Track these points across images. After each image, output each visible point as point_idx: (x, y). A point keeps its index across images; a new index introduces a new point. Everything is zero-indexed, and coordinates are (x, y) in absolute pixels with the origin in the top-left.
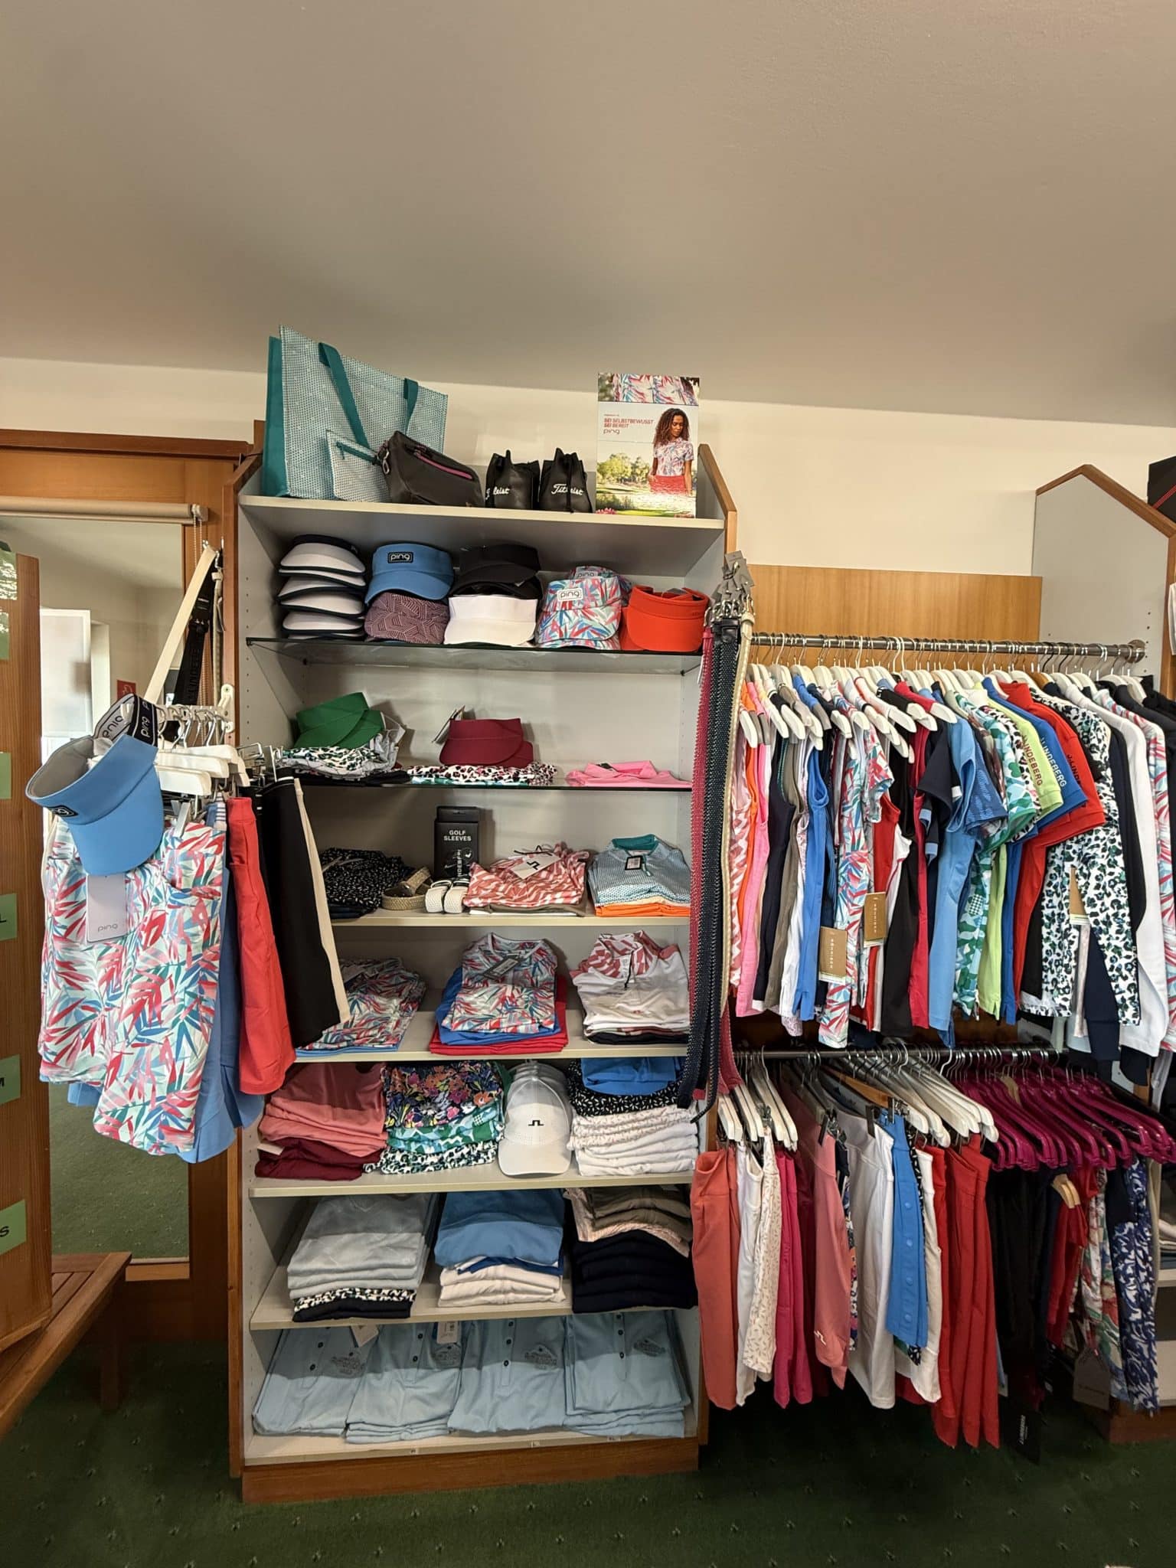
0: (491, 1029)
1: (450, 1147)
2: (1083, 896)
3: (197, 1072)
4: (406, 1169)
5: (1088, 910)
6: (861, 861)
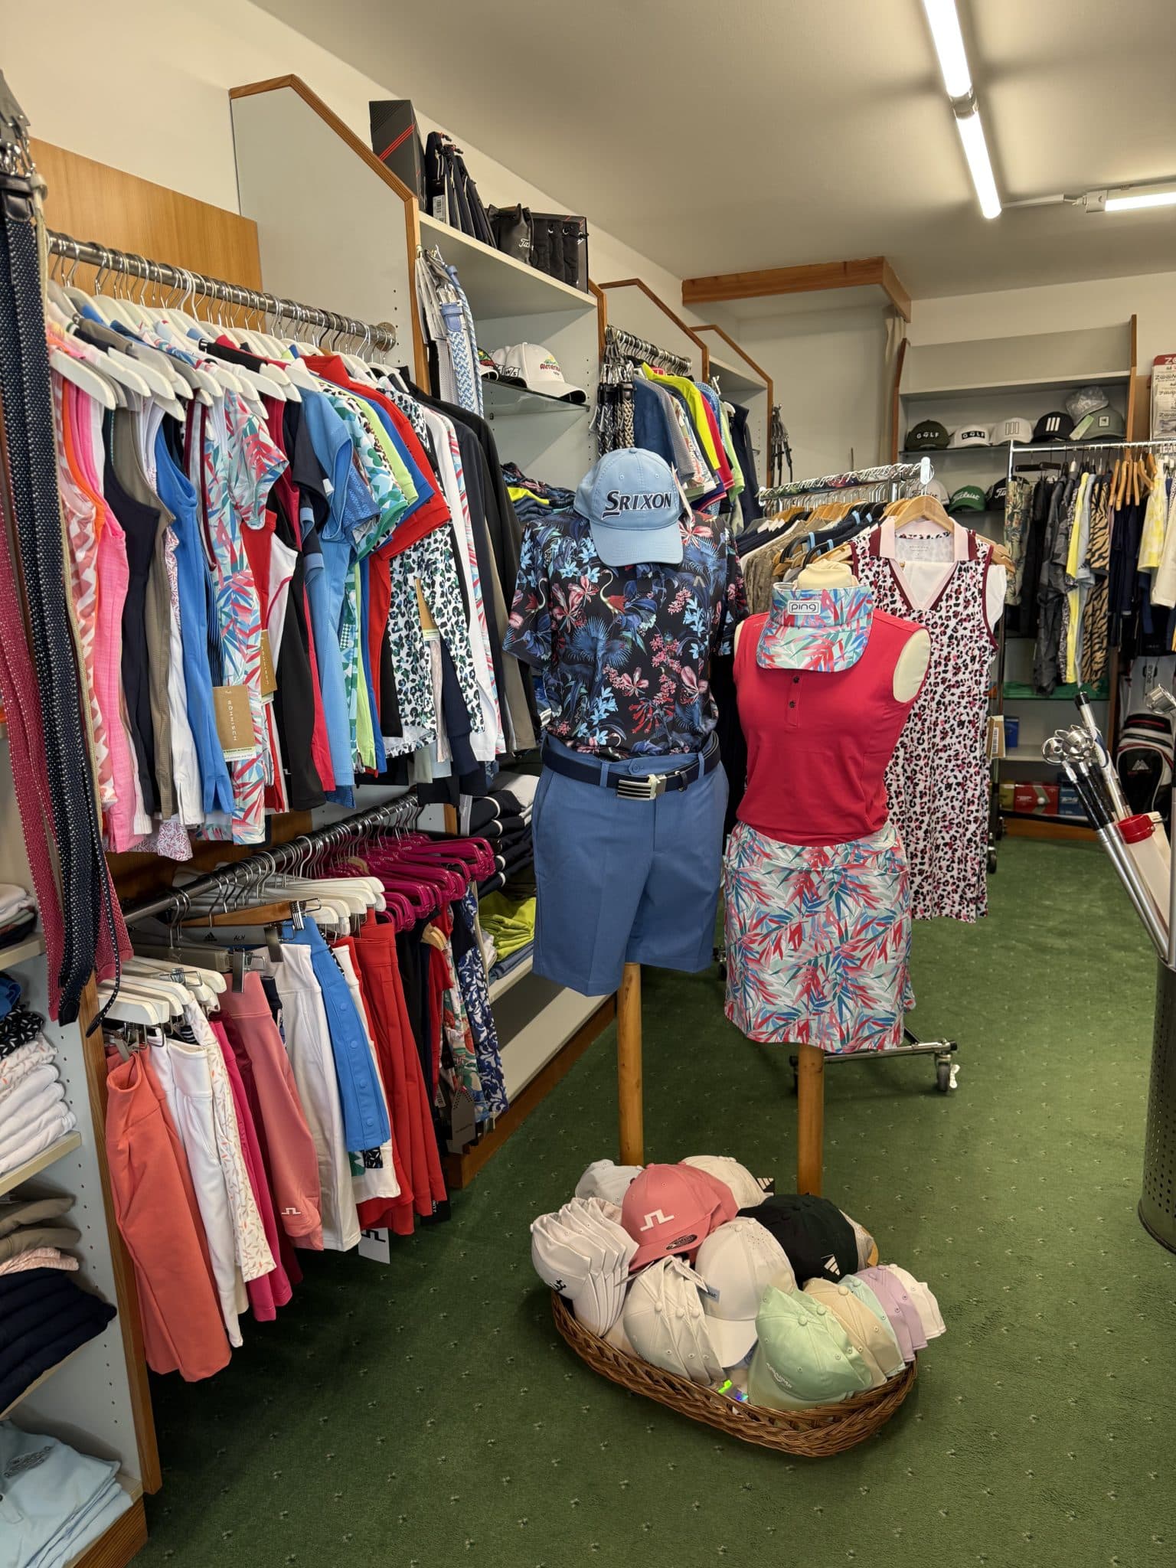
2: (431, 608)
5: (439, 621)
6: (249, 584)
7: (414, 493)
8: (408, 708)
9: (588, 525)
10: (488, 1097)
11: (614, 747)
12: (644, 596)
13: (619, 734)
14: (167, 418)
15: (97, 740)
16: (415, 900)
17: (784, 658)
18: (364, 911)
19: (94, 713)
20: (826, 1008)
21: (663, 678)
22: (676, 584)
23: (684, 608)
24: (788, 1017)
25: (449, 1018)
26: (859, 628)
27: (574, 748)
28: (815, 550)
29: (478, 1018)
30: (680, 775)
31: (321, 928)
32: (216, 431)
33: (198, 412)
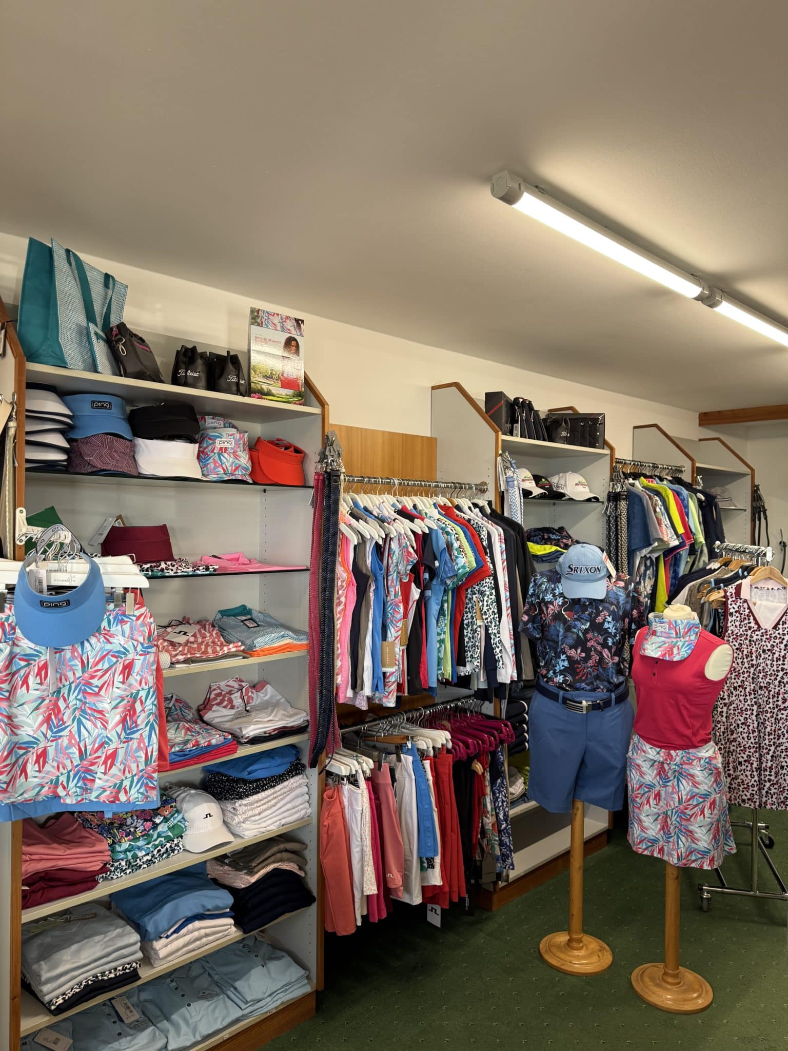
0: (193, 746)
1: (156, 847)
2: (481, 611)
4: (128, 871)
5: (484, 617)
6: (400, 602)
7: (475, 565)
8: (469, 654)
9: (560, 578)
10: (504, 861)
11: (566, 684)
12: (583, 612)
13: (569, 678)
14: (376, 543)
15: (337, 659)
16: (467, 745)
17: (649, 651)
18: (440, 746)
19: (338, 649)
20: (671, 840)
21: (593, 653)
22: (601, 609)
23: (604, 621)
24: (654, 841)
25: (485, 812)
26: (690, 640)
27: (547, 682)
28: (714, 588)
29: (501, 816)
30: (599, 703)
31: (418, 750)
32: (394, 545)
33: (388, 539)
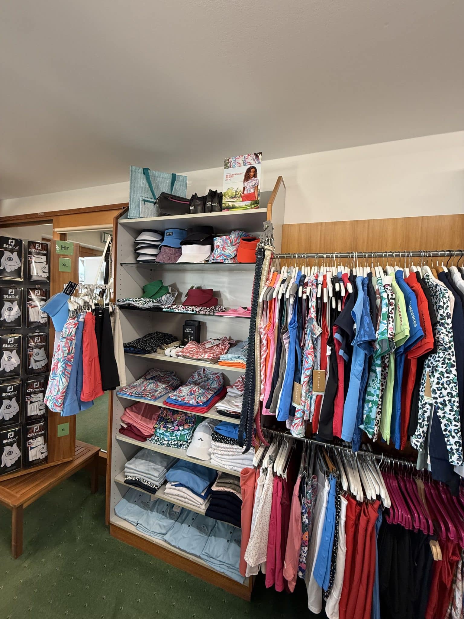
0: (182, 400)
1: (172, 440)
2: (431, 388)
3: (63, 390)
6: (309, 354)
7: (407, 333)
